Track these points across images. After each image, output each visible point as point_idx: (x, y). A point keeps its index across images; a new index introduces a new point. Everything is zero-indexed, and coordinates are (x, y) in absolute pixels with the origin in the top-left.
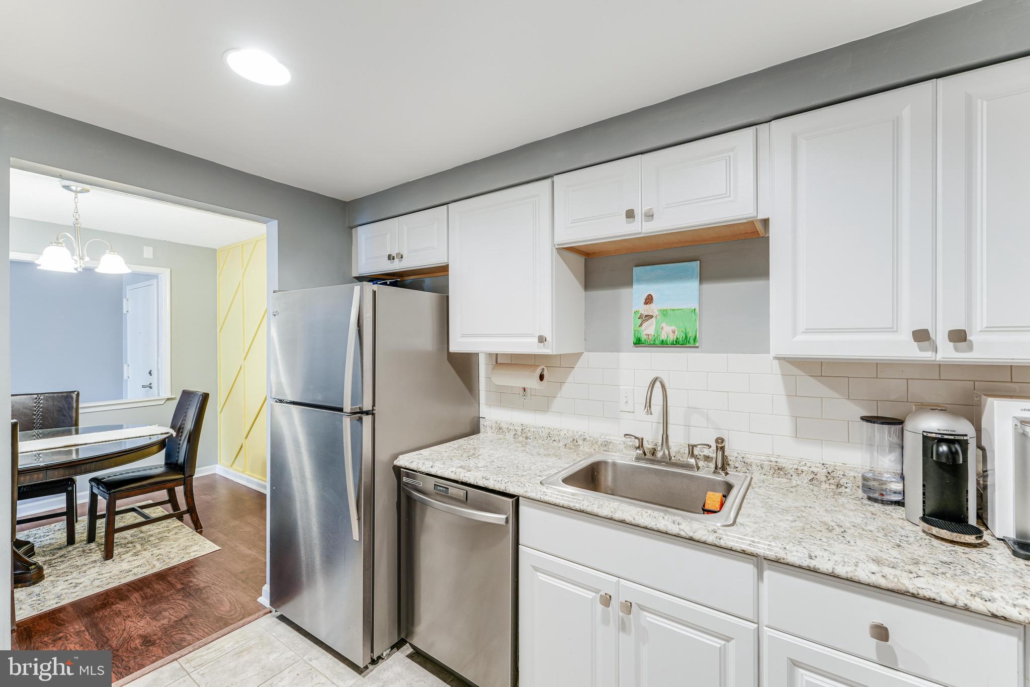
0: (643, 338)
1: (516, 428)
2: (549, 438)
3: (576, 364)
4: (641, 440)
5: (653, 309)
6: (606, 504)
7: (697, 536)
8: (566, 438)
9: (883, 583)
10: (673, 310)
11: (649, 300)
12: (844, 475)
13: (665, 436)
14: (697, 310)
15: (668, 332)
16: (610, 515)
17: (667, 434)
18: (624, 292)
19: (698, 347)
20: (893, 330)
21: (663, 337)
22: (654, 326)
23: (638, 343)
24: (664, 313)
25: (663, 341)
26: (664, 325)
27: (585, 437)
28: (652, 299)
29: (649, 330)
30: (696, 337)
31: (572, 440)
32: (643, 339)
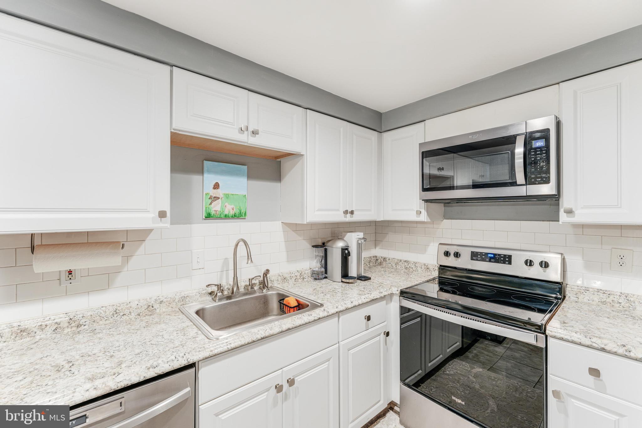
0: (213, 213)
1: (57, 321)
2: (115, 315)
4: (219, 286)
5: (219, 193)
8: (140, 307)
10: (233, 195)
11: (216, 186)
12: (304, 273)
13: (235, 278)
14: (246, 196)
15: (229, 209)
17: (237, 277)
19: (245, 219)
20: (338, 210)
21: (226, 212)
22: (220, 205)
23: (209, 216)
24: (227, 196)
25: (226, 215)
26: (227, 204)
27: (161, 300)
28: (219, 186)
29: (216, 207)
30: (246, 212)
31: (146, 307)
32: (212, 214)
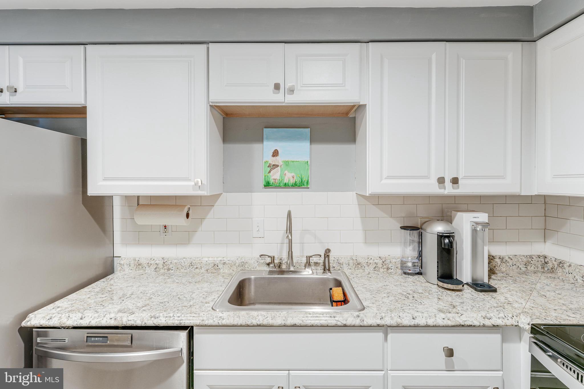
0: (272, 181)
1: (157, 262)
2: (191, 267)
3: (215, 203)
4: (273, 258)
5: (279, 160)
6: (277, 315)
7: (348, 323)
8: (208, 264)
9: (450, 323)
10: (293, 162)
11: (276, 153)
12: (390, 262)
13: (290, 252)
14: (309, 162)
15: (289, 177)
16: (283, 323)
17: (292, 251)
18: (256, 146)
19: (308, 188)
20: (427, 177)
21: (286, 181)
22: (279, 173)
23: (267, 185)
24: (287, 163)
25: (286, 184)
26: (286, 172)
27: (224, 261)
28: (278, 153)
29: (276, 175)
30: (308, 181)
31: (213, 265)
32: (271, 183)
